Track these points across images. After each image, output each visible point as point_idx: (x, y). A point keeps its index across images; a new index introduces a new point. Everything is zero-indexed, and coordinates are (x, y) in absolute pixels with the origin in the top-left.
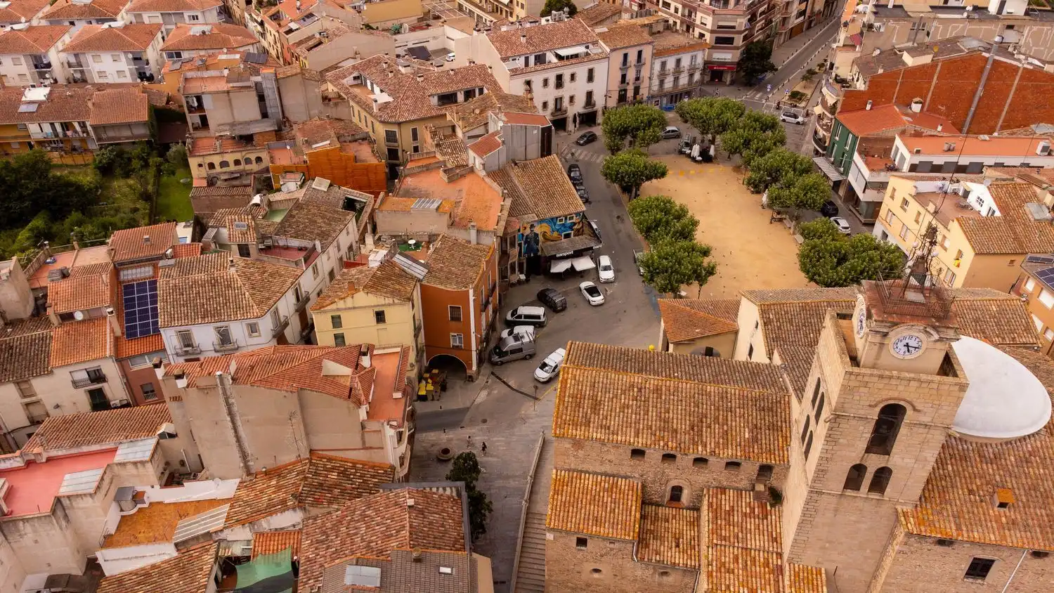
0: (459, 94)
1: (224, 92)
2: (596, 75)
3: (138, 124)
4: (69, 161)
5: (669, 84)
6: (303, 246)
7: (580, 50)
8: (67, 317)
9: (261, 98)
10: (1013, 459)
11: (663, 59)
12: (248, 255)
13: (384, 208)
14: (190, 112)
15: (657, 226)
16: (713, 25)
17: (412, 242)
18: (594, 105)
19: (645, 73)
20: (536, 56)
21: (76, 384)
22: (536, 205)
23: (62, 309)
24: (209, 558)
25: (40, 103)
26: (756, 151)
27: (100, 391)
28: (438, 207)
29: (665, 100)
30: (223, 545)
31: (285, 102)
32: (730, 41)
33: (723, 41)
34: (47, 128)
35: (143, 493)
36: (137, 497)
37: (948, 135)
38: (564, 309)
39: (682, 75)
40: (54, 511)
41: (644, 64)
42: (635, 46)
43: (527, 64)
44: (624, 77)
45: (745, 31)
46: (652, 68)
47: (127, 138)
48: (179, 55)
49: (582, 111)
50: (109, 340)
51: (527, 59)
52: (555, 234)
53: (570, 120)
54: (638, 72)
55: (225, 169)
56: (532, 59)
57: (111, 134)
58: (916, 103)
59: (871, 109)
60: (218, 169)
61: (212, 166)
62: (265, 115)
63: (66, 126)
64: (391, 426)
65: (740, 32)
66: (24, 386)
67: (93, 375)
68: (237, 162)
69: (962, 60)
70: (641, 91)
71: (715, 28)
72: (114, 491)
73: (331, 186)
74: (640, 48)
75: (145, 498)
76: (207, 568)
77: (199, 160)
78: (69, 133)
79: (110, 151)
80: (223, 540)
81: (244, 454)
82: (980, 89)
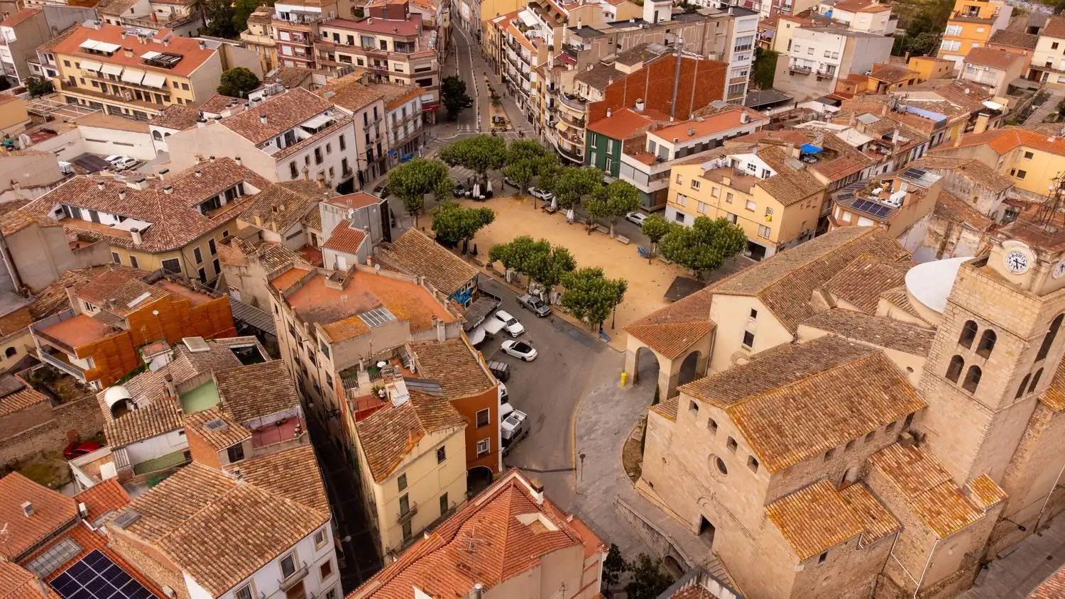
0: (219, 197)
2: (346, 140)
5: (401, 136)
6: (280, 418)
7: (326, 119)
11: (393, 112)
13: (336, 338)
16: (411, 71)
17: (381, 364)
18: (350, 172)
19: (382, 129)
20: (285, 135)
29: (400, 152)
32: (428, 82)
33: (424, 83)
38: (509, 375)
39: (409, 124)
41: (380, 120)
42: (369, 105)
43: (280, 147)
44: (367, 136)
45: (437, 70)
46: (386, 123)
49: (341, 180)
51: (278, 140)
54: (377, 129)
56: (283, 140)
58: (639, 103)
59: (612, 115)
64: (603, 551)
65: (434, 73)
70: (383, 148)
71: (413, 73)
73: (205, 341)
74: (375, 105)
82: (677, 82)
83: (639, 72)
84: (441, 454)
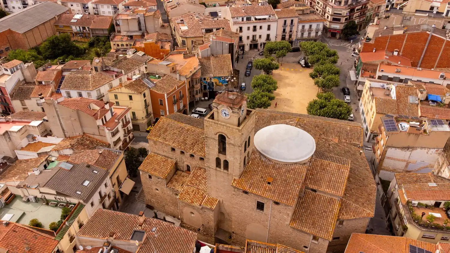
0: (214, 29)
1: (126, 19)
2: (271, 28)
3: (105, 30)
4: (83, 40)
5: (306, 35)
6: (118, 71)
7: (267, 17)
8: (40, 83)
9: (139, 23)
10: (284, 170)
11: (303, 24)
12: (97, 71)
13: (150, 62)
14: (116, 26)
16: (332, 13)
17: (157, 76)
18: (270, 40)
19: (294, 29)
20: (247, 18)
21: (38, 104)
22: (215, 71)
23: (39, 80)
24: (44, 159)
25: (78, 20)
28: (168, 65)
30: (50, 157)
31: (146, 26)
32: (339, 20)
33: (336, 20)
34: (78, 29)
35: (36, 137)
36: (34, 138)
37: (402, 66)
39: (312, 32)
40: (4, 134)
41: (294, 26)
42: (290, 17)
43: (242, 20)
44: (284, 30)
45: (346, 16)
46: (298, 28)
47: (101, 34)
48: (128, 7)
49: (265, 42)
50: (50, 92)
52: (221, 84)
53: (259, 45)
54: (291, 28)
55: (122, 47)
56: (245, 19)
57: (97, 32)
58: (395, 51)
59: (375, 52)
60: (120, 47)
61: (118, 45)
62: (140, 29)
63: (84, 28)
64: (108, 129)
65: (344, 17)
66: (23, 102)
68: (127, 45)
69: (418, 34)
70: (292, 37)
71: (333, 14)
72: (26, 134)
73: (144, 54)
74: (292, 19)
75: (36, 139)
76: (42, 162)
77: (114, 43)
78: (84, 31)
79: (95, 38)
80: (51, 155)
81: (63, 130)
82: (426, 48)
83: (399, 35)
84: (131, 98)
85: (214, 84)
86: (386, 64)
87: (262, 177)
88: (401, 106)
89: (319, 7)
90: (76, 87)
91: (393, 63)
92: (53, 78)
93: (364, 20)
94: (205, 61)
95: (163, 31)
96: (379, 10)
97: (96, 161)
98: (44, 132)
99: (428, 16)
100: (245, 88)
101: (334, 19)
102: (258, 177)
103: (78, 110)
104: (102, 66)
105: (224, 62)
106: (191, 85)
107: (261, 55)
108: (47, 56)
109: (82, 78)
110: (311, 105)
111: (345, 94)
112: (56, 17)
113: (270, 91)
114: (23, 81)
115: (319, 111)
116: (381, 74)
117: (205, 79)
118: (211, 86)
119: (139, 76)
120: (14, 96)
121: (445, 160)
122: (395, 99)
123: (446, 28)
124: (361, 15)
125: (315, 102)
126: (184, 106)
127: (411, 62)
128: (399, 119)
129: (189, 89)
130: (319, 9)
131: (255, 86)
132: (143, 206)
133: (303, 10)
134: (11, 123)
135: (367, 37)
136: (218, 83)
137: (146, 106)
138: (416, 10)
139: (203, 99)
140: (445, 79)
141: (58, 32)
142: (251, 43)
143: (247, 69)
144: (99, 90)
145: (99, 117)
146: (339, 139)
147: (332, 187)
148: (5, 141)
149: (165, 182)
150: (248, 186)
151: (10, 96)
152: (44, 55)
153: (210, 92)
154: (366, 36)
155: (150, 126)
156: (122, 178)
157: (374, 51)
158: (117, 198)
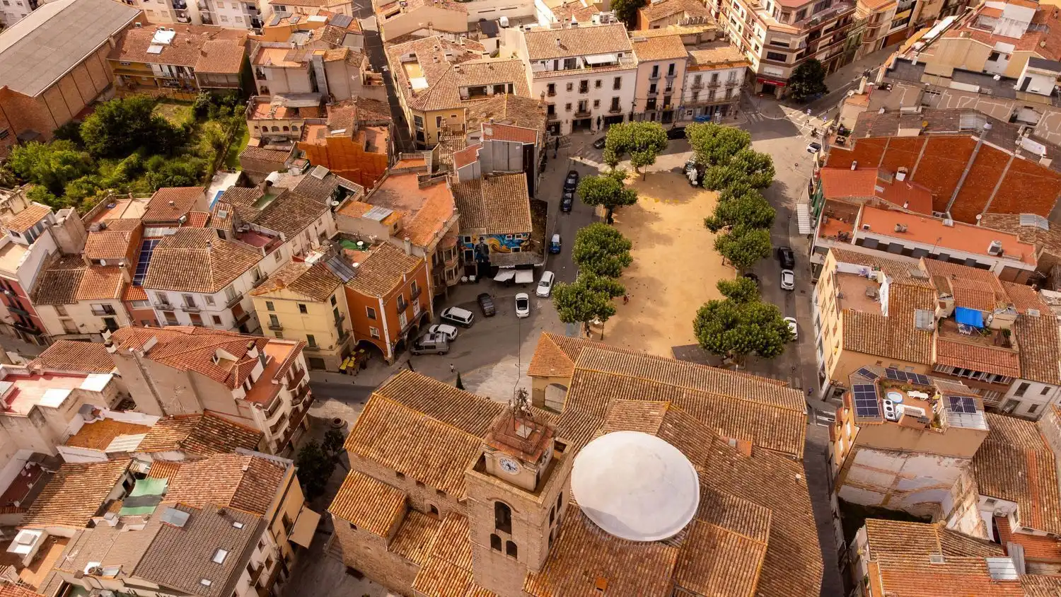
0: (488, 87)
1: (281, 68)
2: (623, 83)
3: (232, 75)
4: (179, 97)
5: (703, 96)
6: (272, 234)
7: (611, 58)
8: (96, 262)
9: (313, 74)
11: (698, 73)
12: (224, 238)
13: (342, 212)
14: (259, 78)
15: (590, 258)
16: (766, 39)
17: (360, 243)
18: (620, 110)
19: (677, 85)
20: (565, 61)
21: (95, 313)
22: (490, 219)
23: (93, 256)
24: (122, 469)
25: (164, 46)
26: (733, 191)
27: (112, 320)
28: (385, 219)
29: (698, 111)
30: (135, 462)
31: (331, 82)
32: (783, 58)
34: (166, 70)
35: (100, 411)
36: (95, 413)
37: (913, 213)
38: (492, 314)
39: (718, 90)
40: (30, 415)
41: (676, 77)
42: (667, 59)
43: (556, 68)
44: (653, 88)
46: (685, 81)
47: (224, 85)
48: (284, 9)
49: (608, 114)
50: (120, 285)
51: (556, 63)
52: (504, 247)
53: (594, 122)
54: (670, 83)
55: (275, 133)
56: (561, 64)
57: (212, 79)
58: (900, 172)
59: (856, 169)
60: (270, 132)
61: (265, 129)
62: (315, 89)
63: (180, 69)
64: (258, 407)
65: (794, 51)
66: (60, 308)
67: (107, 309)
68: (286, 128)
69: (951, 139)
70: (672, 101)
72: (78, 406)
73: (329, 174)
74: (672, 62)
75: (101, 414)
76: (118, 476)
77: (256, 123)
78: (181, 75)
79: (209, 95)
80: (136, 459)
81: (160, 402)
82: (967, 170)
83: (910, 138)
84: (303, 309)
85: (490, 249)
86: (876, 207)
87: (586, 573)
88: (897, 333)
89: (739, 19)
90: (179, 284)
91: (893, 206)
92: (125, 251)
93: (842, 49)
94: (468, 191)
95: (370, 94)
96: (880, 21)
97: (238, 490)
98: (117, 397)
99: (980, 91)
100: (560, 247)
101: (771, 56)
102: (579, 571)
103: (189, 371)
104: (234, 226)
105: (512, 193)
106: (437, 261)
107: (598, 148)
108: (98, 150)
109: (192, 257)
110: (702, 316)
111: (784, 266)
112: (112, 40)
113: (613, 272)
114: (55, 253)
115: (719, 335)
116: (863, 235)
117: (468, 239)
118: (483, 252)
119: (319, 255)
120: (39, 297)
121: (971, 486)
122: (887, 315)
123: (1019, 119)
124: (835, 41)
125: (713, 307)
126: (423, 309)
127: (934, 197)
128: (886, 384)
129: (432, 272)
130: (738, 23)
131: (581, 259)
132: (340, 567)
133: (698, 35)
134: (42, 379)
135: (842, 125)
136: (498, 246)
137: (339, 320)
138: (956, 70)
139: (464, 279)
140: (1000, 255)
141: (118, 77)
142: (575, 118)
143: (565, 191)
144: (232, 288)
145: (236, 383)
146: (755, 440)
147: (729, 588)
148: (32, 427)
149: (386, 542)
150: (558, 593)
151: (31, 297)
152: (91, 148)
153: (479, 264)
154: (839, 125)
155: (348, 358)
156: (292, 516)
157: (853, 167)
158: (284, 557)
